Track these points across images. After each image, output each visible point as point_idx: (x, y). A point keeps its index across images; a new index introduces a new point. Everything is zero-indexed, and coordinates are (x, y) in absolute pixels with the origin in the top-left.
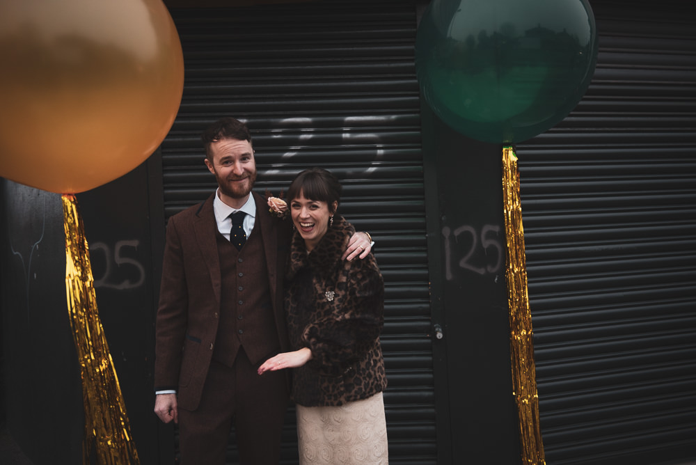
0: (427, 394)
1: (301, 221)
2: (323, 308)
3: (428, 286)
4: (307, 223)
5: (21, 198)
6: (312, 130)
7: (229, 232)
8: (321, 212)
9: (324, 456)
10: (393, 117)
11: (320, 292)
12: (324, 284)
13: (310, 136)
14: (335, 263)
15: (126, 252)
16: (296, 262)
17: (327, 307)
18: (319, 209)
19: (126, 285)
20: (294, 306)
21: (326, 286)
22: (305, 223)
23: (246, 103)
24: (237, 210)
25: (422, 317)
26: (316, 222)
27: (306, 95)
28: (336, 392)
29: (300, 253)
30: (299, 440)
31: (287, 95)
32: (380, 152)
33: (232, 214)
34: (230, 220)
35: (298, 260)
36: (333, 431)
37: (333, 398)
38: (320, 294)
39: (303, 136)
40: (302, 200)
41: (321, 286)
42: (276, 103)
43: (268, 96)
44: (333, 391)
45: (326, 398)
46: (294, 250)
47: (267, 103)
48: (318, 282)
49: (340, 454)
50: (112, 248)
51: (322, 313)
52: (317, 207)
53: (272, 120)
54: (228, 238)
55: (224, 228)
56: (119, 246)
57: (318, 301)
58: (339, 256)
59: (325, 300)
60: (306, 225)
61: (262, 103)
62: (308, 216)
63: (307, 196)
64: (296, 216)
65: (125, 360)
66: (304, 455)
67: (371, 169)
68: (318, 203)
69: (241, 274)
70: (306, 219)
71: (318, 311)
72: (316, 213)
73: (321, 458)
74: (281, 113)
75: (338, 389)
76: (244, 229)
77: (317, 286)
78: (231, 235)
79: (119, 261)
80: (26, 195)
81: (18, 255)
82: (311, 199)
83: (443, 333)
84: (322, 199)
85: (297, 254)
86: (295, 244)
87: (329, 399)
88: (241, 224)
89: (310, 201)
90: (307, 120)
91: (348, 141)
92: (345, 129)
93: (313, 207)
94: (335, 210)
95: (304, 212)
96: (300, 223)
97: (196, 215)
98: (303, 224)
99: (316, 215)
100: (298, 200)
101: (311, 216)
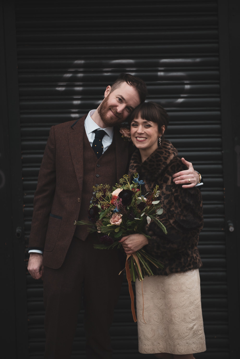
0: (221, 274)
1: (137, 135)
3: (223, 191)
4: (142, 137)
6: (134, 69)
8: (153, 130)
10: (198, 60)
12: (152, 185)
14: (160, 171)
18: (151, 128)
22: (140, 137)
24: (102, 129)
25: (218, 215)
26: (148, 136)
32: (187, 87)
33: (96, 130)
40: (140, 120)
48: (147, 183)
52: (150, 126)
53: (104, 61)
60: (141, 139)
62: (143, 132)
63: (143, 117)
64: (134, 133)
67: (180, 100)
68: (151, 123)
70: (141, 134)
72: (149, 130)
74: (111, 56)
76: (103, 142)
82: (146, 119)
83: (234, 227)
84: (154, 120)
89: (145, 121)
90: (131, 61)
91: (162, 78)
92: (160, 69)
93: (147, 126)
94: (164, 132)
95: (140, 129)
96: (136, 138)
97: (72, 127)
98: (138, 139)
99: (149, 132)
100: (137, 120)
101: (145, 132)
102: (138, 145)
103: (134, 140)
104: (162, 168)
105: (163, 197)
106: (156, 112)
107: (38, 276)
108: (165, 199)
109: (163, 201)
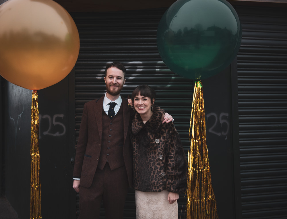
2: (153, 146)
4: (142, 107)
5: (15, 95)
6: (142, 67)
7: (108, 111)
8: (148, 102)
9: (149, 215)
11: (152, 138)
12: (154, 136)
13: (141, 70)
14: (159, 126)
15: (58, 119)
16: (139, 127)
17: (155, 146)
18: (147, 101)
19: (57, 134)
20: (137, 145)
21: (155, 136)
22: (141, 107)
23: (113, 55)
24: (113, 102)
26: (146, 106)
27: (140, 51)
28: (158, 185)
29: (140, 122)
30: (137, 208)
31: (132, 51)
32: (173, 78)
33: (110, 103)
34: (109, 106)
35: (140, 126)
36: (153, 204)
37: (157, 188)
38: (152, 140)
39: (138, 70)
40: (140, 96)
41: (153, 136)
42: (126, 55)
43: (123, 51)
44: (157, 184)
45: (153, 188)
46: (137, 121)
47: (122, 55)
48: (151, 134)
49: (157, 215)
50: (52, 117)
51: (153, 149)
52: (146, 100)
53: (124, 62)
54: (107, 113)
55: (106, 108)
56: (55, 116)
57: (151, 143)
58: (160, 123)
59: (154, 142)
61: (120, 55)
62: (142, 104)
64: (136, 104)
65: (56, 167)
66: (139, 215)
67: (169, 86)
68: (147, 98)
69: (111, 130)
71: (151, 147)
73: (147, 217)
74: (129, 59)
75: (159, 183)
76: (115, 110)
77: (151, 136)
78: (109, 112)
79: (55, 123)
80: (17, 93)
81: (12, 120)
84: (148, 96)
85: (139, 123)
86: (137, 119)
87: (154, 188)
88: (114, 107)
89: (143, 97)
90: (140, 62)
91: (158, 72)
92: (157, 67)
93: (145, 100)
94: (154, 103)
95: (141, 102)
96: (138, 107)
97: (96, 102)
98: (139, 108)
99: (146, 103)
100: (138, 97)
101: (144, 104)
102: (140, 112)
103: (136, 108)
104: (160, 125)
105: (161, 143)
106: (148, 91)
107: (78, 190)
108: (162, 144)
109: (161, 146)
